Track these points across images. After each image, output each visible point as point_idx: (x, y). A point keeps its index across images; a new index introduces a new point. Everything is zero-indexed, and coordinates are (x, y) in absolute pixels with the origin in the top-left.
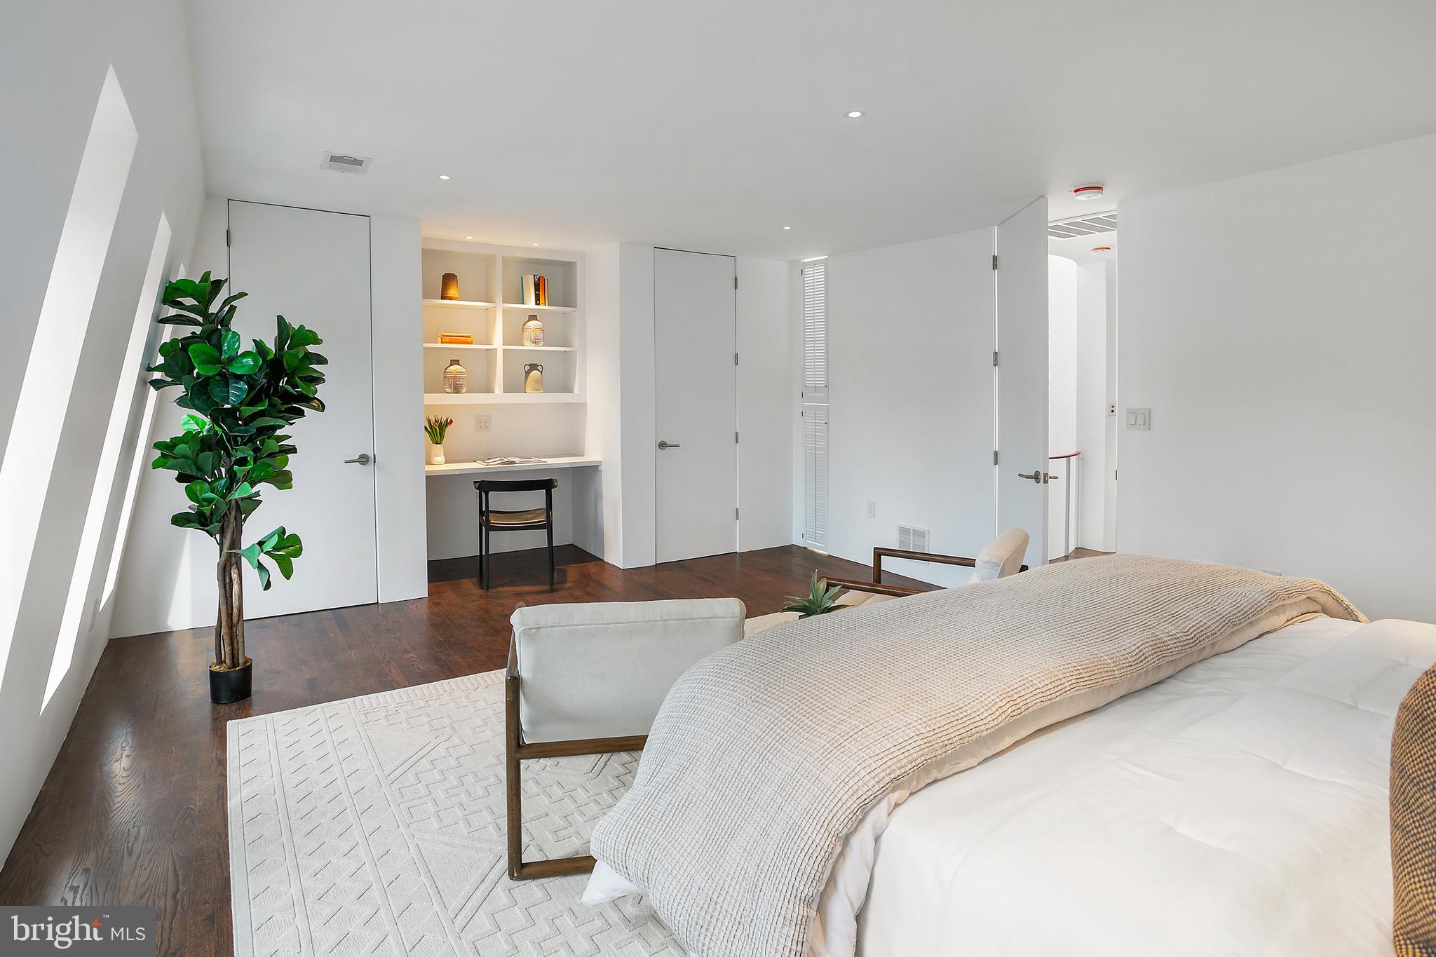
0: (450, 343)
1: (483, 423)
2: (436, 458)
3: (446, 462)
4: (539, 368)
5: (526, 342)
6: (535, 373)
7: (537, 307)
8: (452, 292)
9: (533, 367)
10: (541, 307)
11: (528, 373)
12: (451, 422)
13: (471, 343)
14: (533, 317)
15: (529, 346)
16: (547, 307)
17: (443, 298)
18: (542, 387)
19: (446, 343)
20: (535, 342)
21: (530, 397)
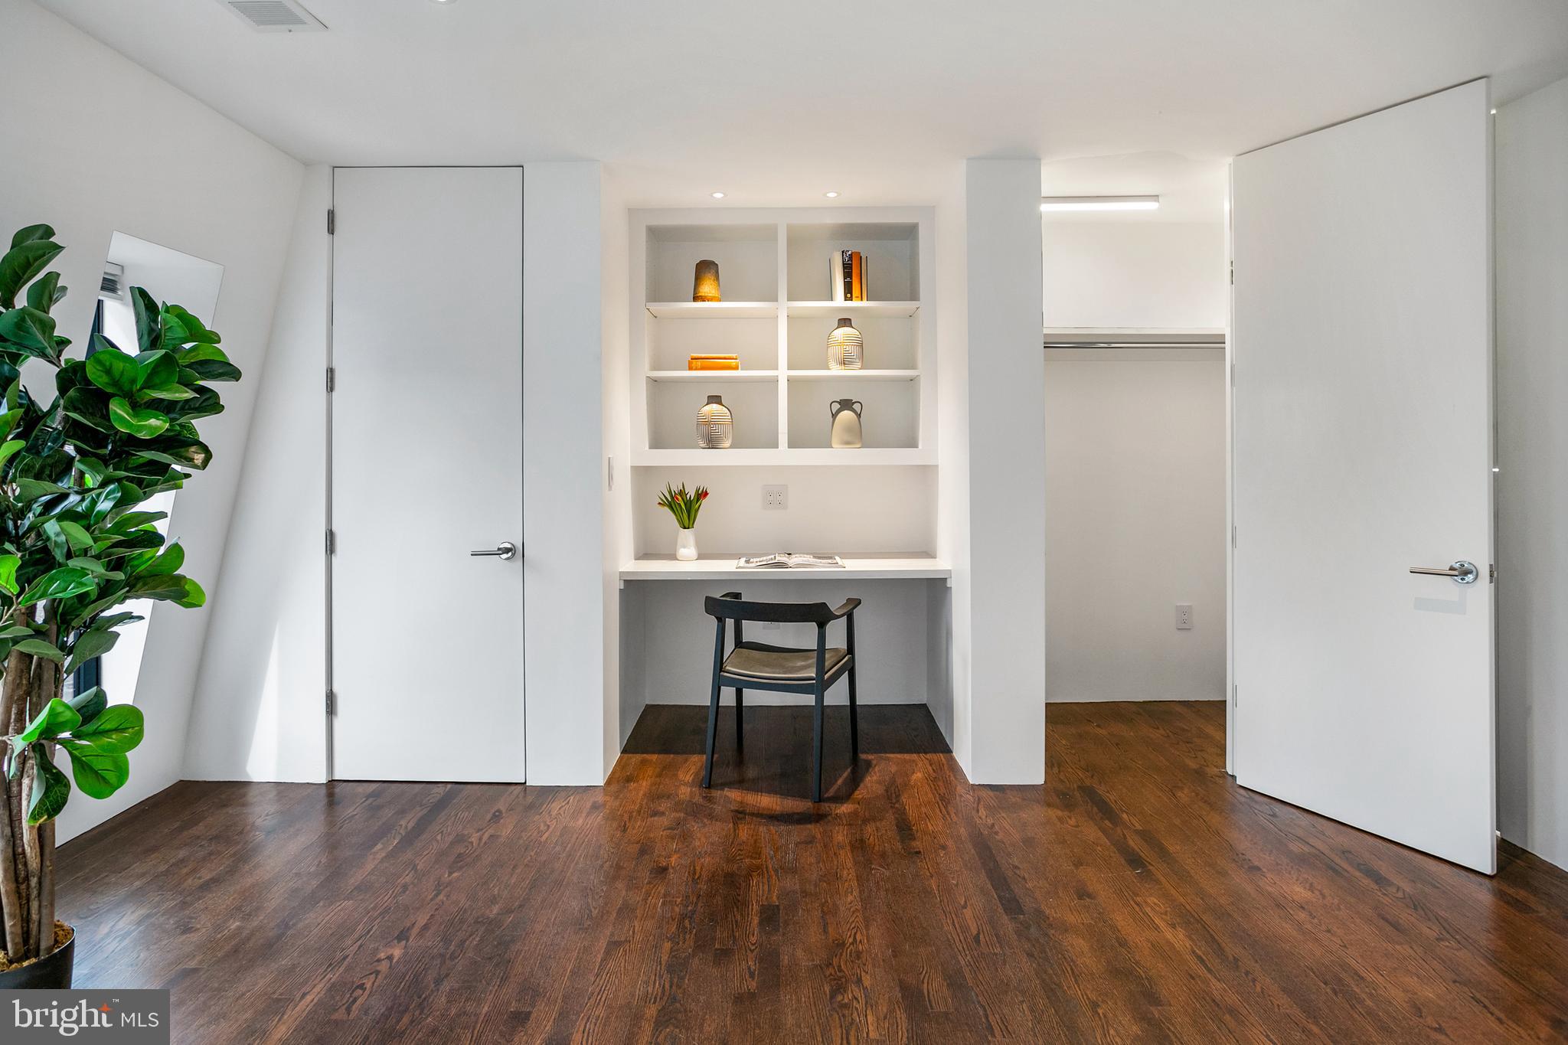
0: (703, 368)
1: (775, 498)
2: (682, 549)
3: (701, 556)
4: (857, 407)
5: (833, 364)
6: (846, 414)
7: (849, 304)
8: (708, 288)
9: (846, 404)
10: (855, 303)
11: (834, 416)
12: (706, 494)
13: (736, 368)
14: (845, 322)
15: (836, 371)
16: (865, 304)
17: (696, 299)
18: (859, 436)
19: (696, 369)
20: (844, 362)
21: (838, 455)
